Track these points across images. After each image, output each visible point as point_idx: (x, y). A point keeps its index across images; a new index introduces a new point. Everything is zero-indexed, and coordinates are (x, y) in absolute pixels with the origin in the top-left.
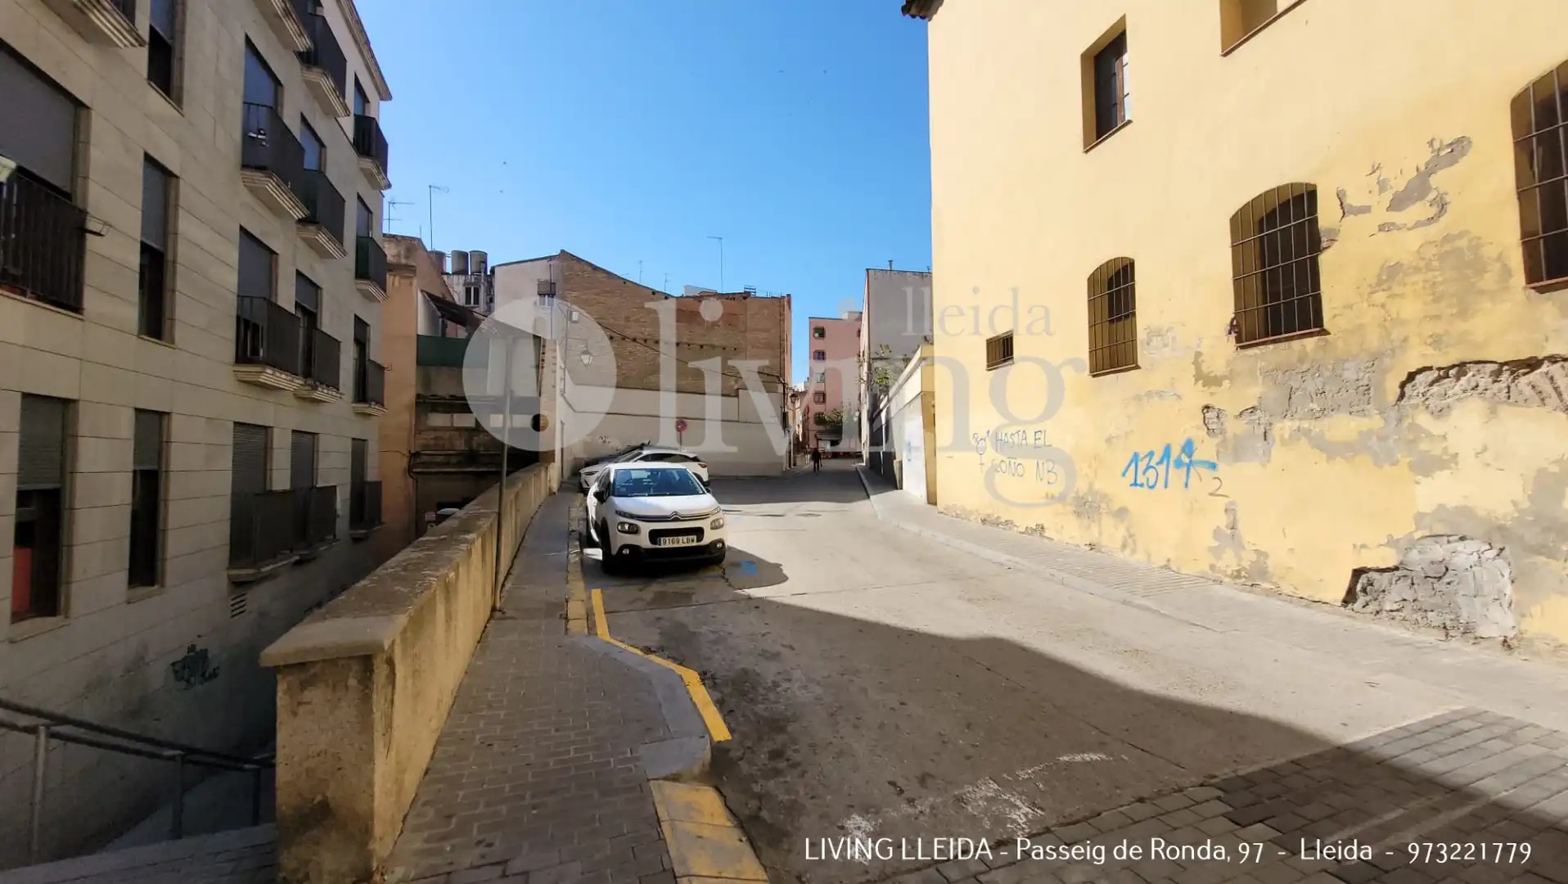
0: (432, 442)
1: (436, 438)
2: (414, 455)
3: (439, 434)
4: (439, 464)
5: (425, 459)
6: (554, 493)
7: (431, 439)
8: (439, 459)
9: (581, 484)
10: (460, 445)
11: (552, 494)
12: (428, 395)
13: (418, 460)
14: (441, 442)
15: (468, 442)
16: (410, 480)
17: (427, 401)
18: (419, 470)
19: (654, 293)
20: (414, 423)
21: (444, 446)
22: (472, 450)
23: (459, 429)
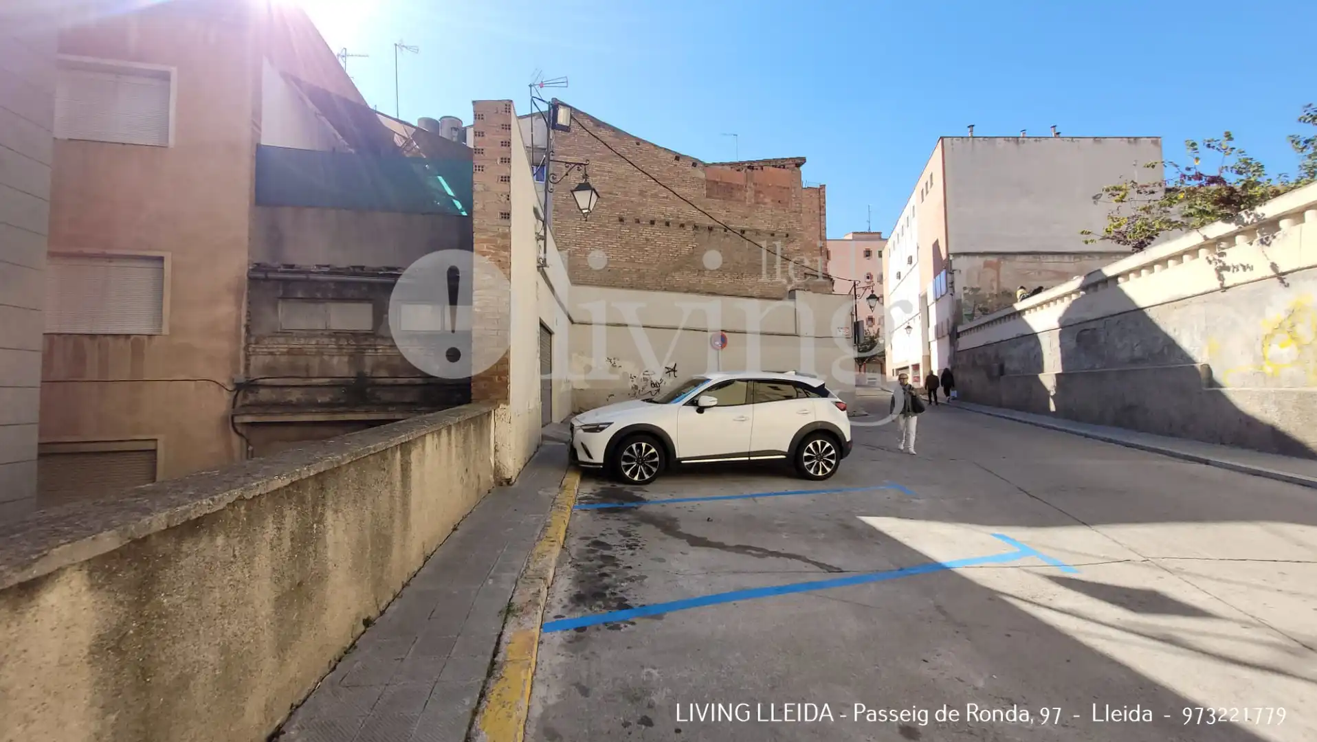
0: (284, 359)
1: (290, 352)
2: (245, 387)
3: (295, 344)
4: (297, 407)
5: (264, 395)
6: (508, 481)
7: (282, 354)
8: (295, 396)
9: (573, 452)
10: (340, 366)
11: (503, 483)
12: (276, 264)
13: (251, 398)
14: (301, 361)
15: (356, 357)
16: (236, 441)
17: (271, 275)
18: (248, 419)
19: (677, 158)
20: (244, 321)
21: (307, 368)
22: (361, 377)
23: (336, 334)
